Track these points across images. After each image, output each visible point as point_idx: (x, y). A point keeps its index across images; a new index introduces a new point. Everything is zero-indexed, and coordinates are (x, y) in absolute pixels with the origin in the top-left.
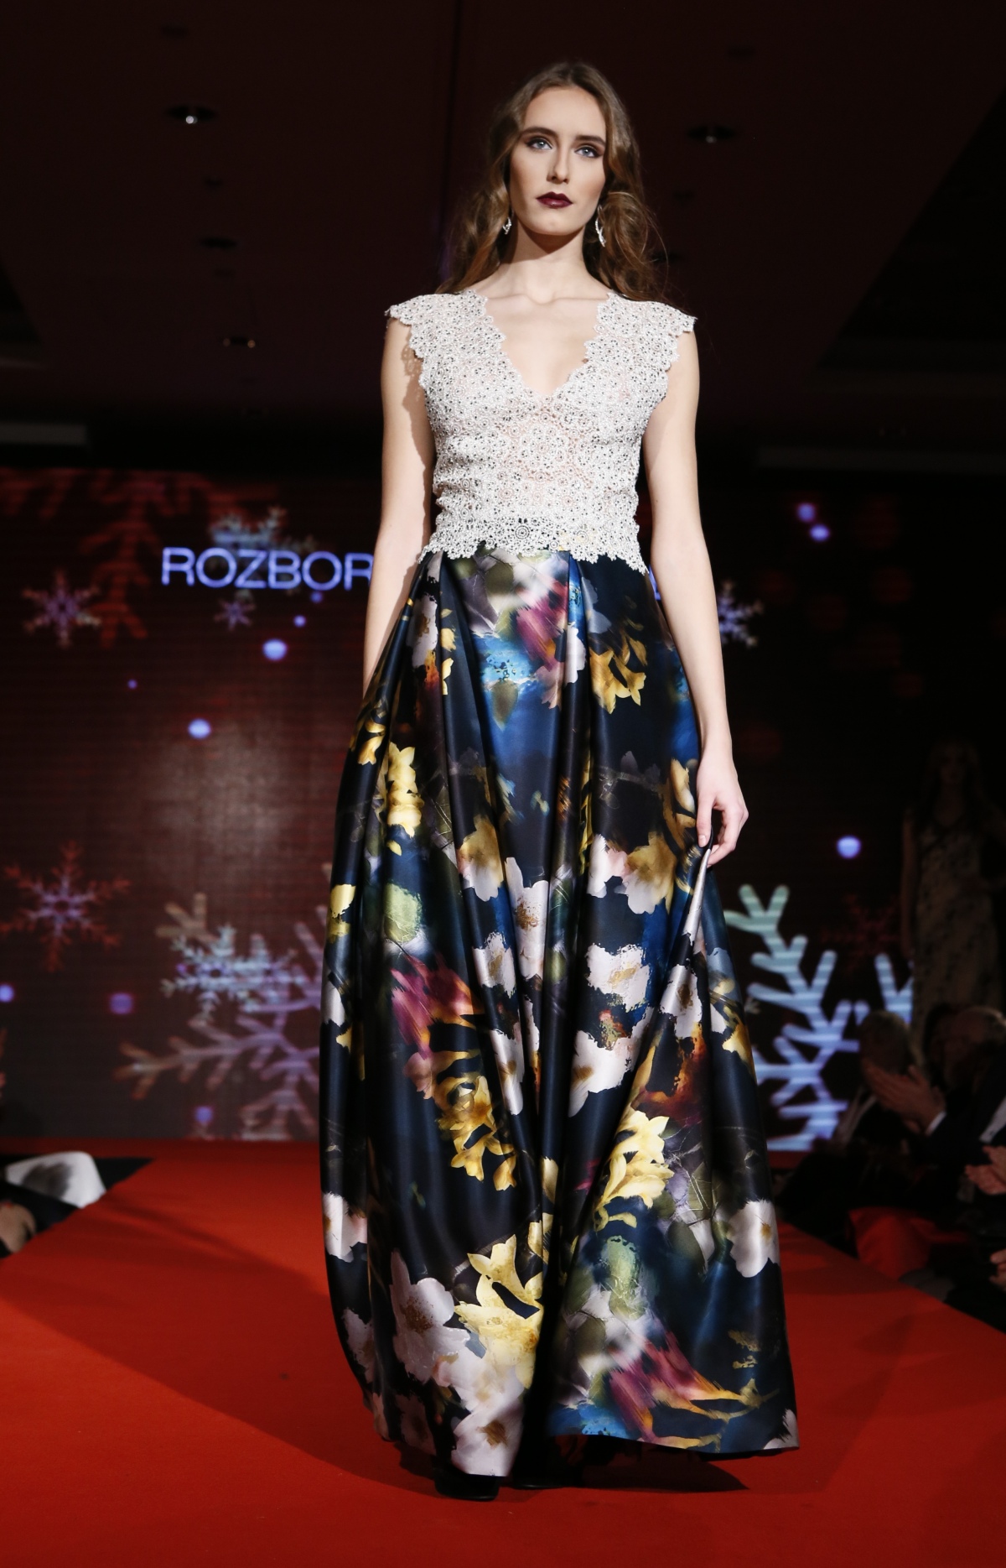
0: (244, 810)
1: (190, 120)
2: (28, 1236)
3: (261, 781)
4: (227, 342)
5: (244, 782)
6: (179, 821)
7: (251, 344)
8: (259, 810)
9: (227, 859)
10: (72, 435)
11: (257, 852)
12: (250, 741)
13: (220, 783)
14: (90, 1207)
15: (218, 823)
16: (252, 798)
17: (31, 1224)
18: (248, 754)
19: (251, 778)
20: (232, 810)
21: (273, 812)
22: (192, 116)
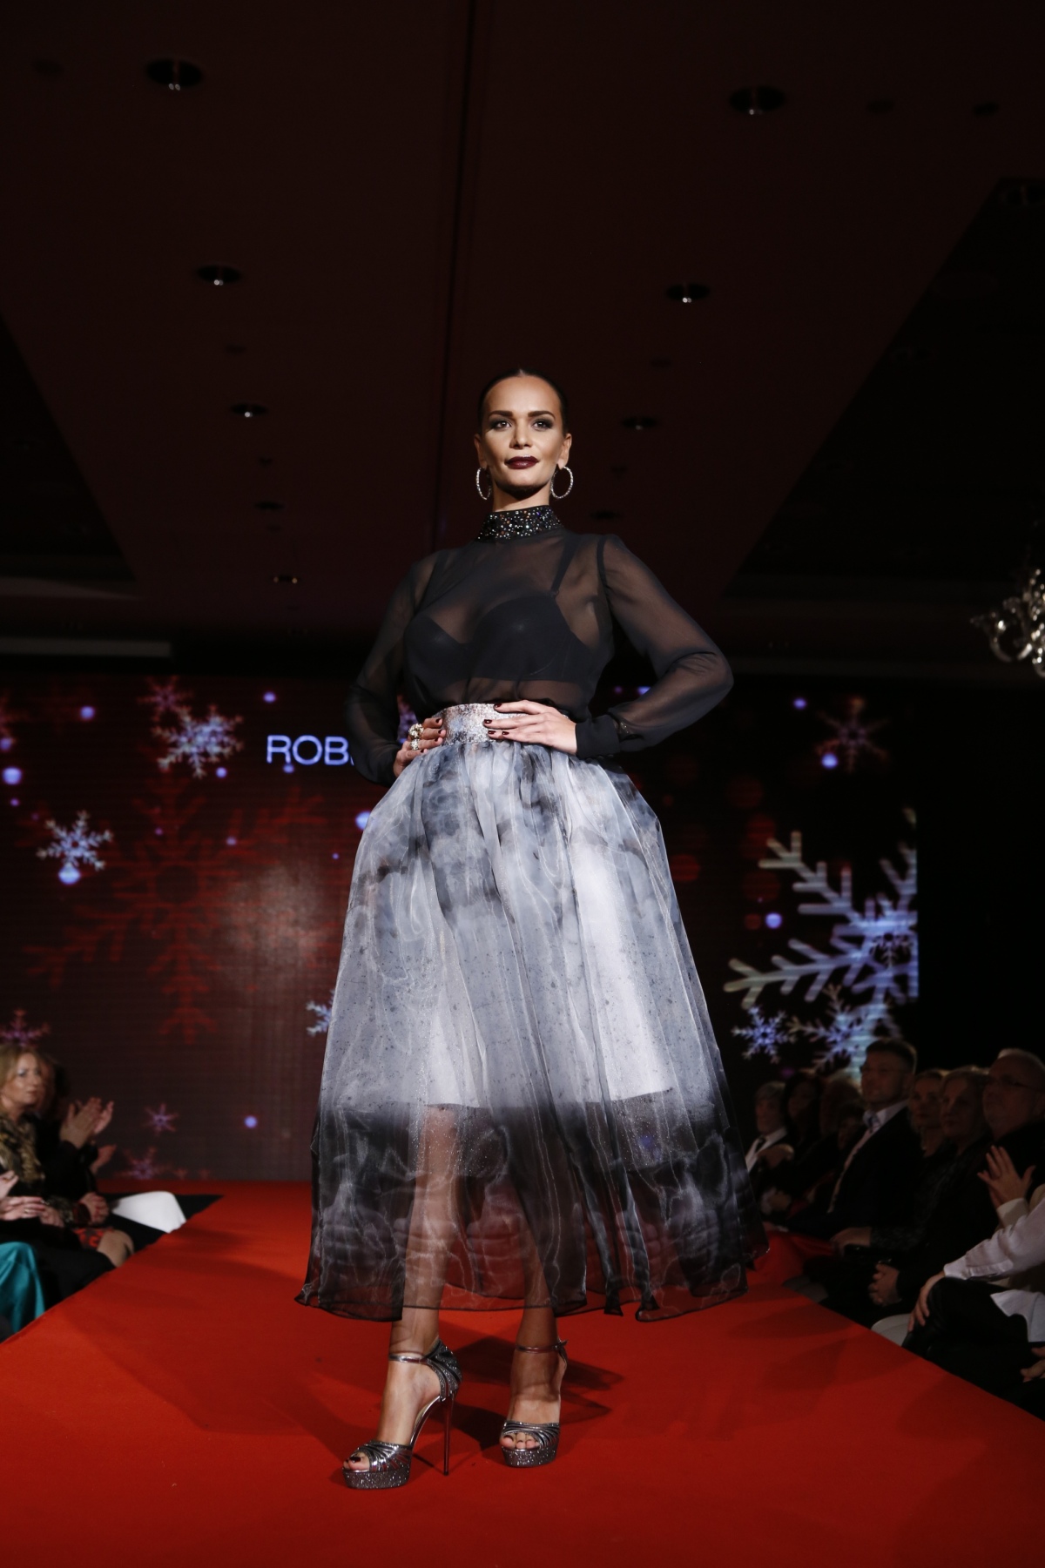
0: (291, 931)
1: (248, 415)
2: (128, 1254)
3: (303, 910)
4: (276, 580)
5: (290, 910)
6: (243, 940)
7: (295, 581)
8: (302, 932)
9: (278, 969)
10: (161, 649)
11: (300, 963)
12: (296, 880)
16: (296, 923)
17: (130, 1245)
18: (293, 889)
19: (295, 908)
20: (281, 931)
21: (312, 934)
22: (249, 411)
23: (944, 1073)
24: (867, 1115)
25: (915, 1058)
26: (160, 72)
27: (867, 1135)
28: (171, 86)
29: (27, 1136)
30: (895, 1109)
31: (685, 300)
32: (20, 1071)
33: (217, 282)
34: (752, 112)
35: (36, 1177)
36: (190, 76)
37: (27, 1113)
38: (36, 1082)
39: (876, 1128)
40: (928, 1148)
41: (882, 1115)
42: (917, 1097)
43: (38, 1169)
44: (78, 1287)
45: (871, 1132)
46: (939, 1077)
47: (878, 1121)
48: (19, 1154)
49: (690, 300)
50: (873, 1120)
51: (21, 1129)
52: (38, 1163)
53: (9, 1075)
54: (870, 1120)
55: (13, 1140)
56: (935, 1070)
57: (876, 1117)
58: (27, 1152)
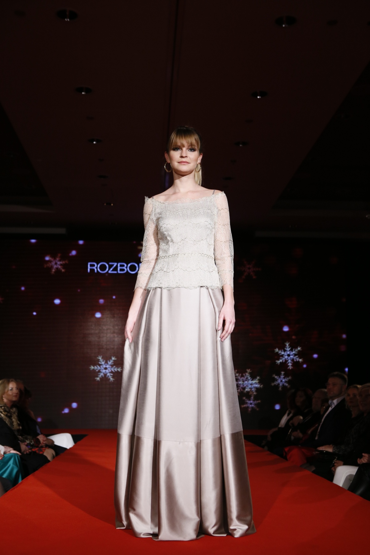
0: (112, 336)
1: (94, 143)
2: (54, 457)
4: (105, 204)
6: (93, 339)
7: (112, 205)
8: (116, 335)
9: (107, 349)
10: (62, 231)
11: (116, 347)
13: (104, 328)
14: (70, 448)
15: (104, 339)
16: (114, 332)
17: (54, 453)
18: (112, 320)
19: (113, 327)
20: (108, 335)
22: (95, 141)
23: (359, 386)
24: (330, 402)
25: (347, 379)
26: (62, 14)
27: (330, 409)
28: (66, 19)
29: (14, 413)
30: (340, 399)
31: (258, 97)
32: (10, 389)
33: (83, 93)
34: (284, 26)
35: (18, 428)
36: (73, 16)
37: (14, 404)
38: (16, 392)
39: (333, 406)
40: (354, 414)
41: (335, 402)
42: (349, 395)
43: (19, 425)
44: (35, 470)
45: (331, 408)
46: (357, 387)
47: (334, 404)
48: (12, 420)
49: (260, 97)
50: (332, 403)
51: (12, 410)
52: (19, 422)
53: (6, 390)
54: (331, 403)
55: (9, 415)
56: (355, 385)
57: (333, 402)
58: (14, 418)
